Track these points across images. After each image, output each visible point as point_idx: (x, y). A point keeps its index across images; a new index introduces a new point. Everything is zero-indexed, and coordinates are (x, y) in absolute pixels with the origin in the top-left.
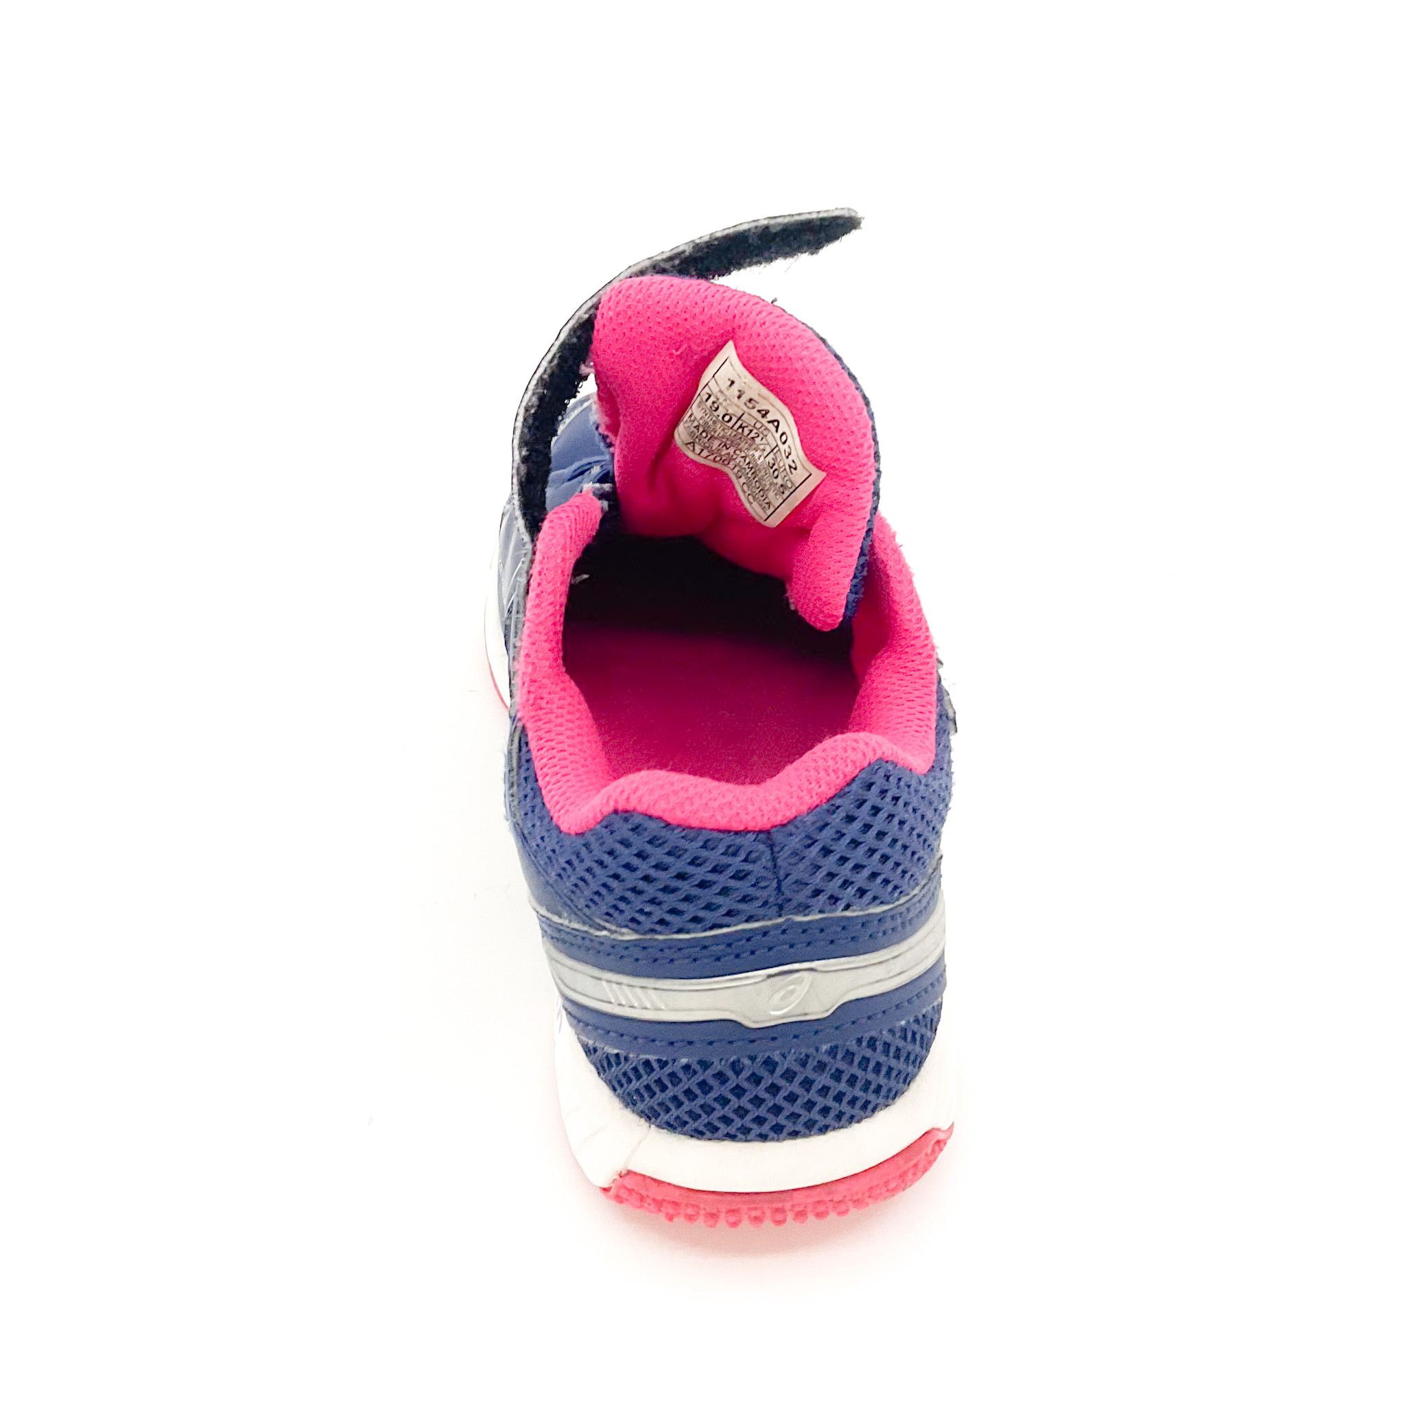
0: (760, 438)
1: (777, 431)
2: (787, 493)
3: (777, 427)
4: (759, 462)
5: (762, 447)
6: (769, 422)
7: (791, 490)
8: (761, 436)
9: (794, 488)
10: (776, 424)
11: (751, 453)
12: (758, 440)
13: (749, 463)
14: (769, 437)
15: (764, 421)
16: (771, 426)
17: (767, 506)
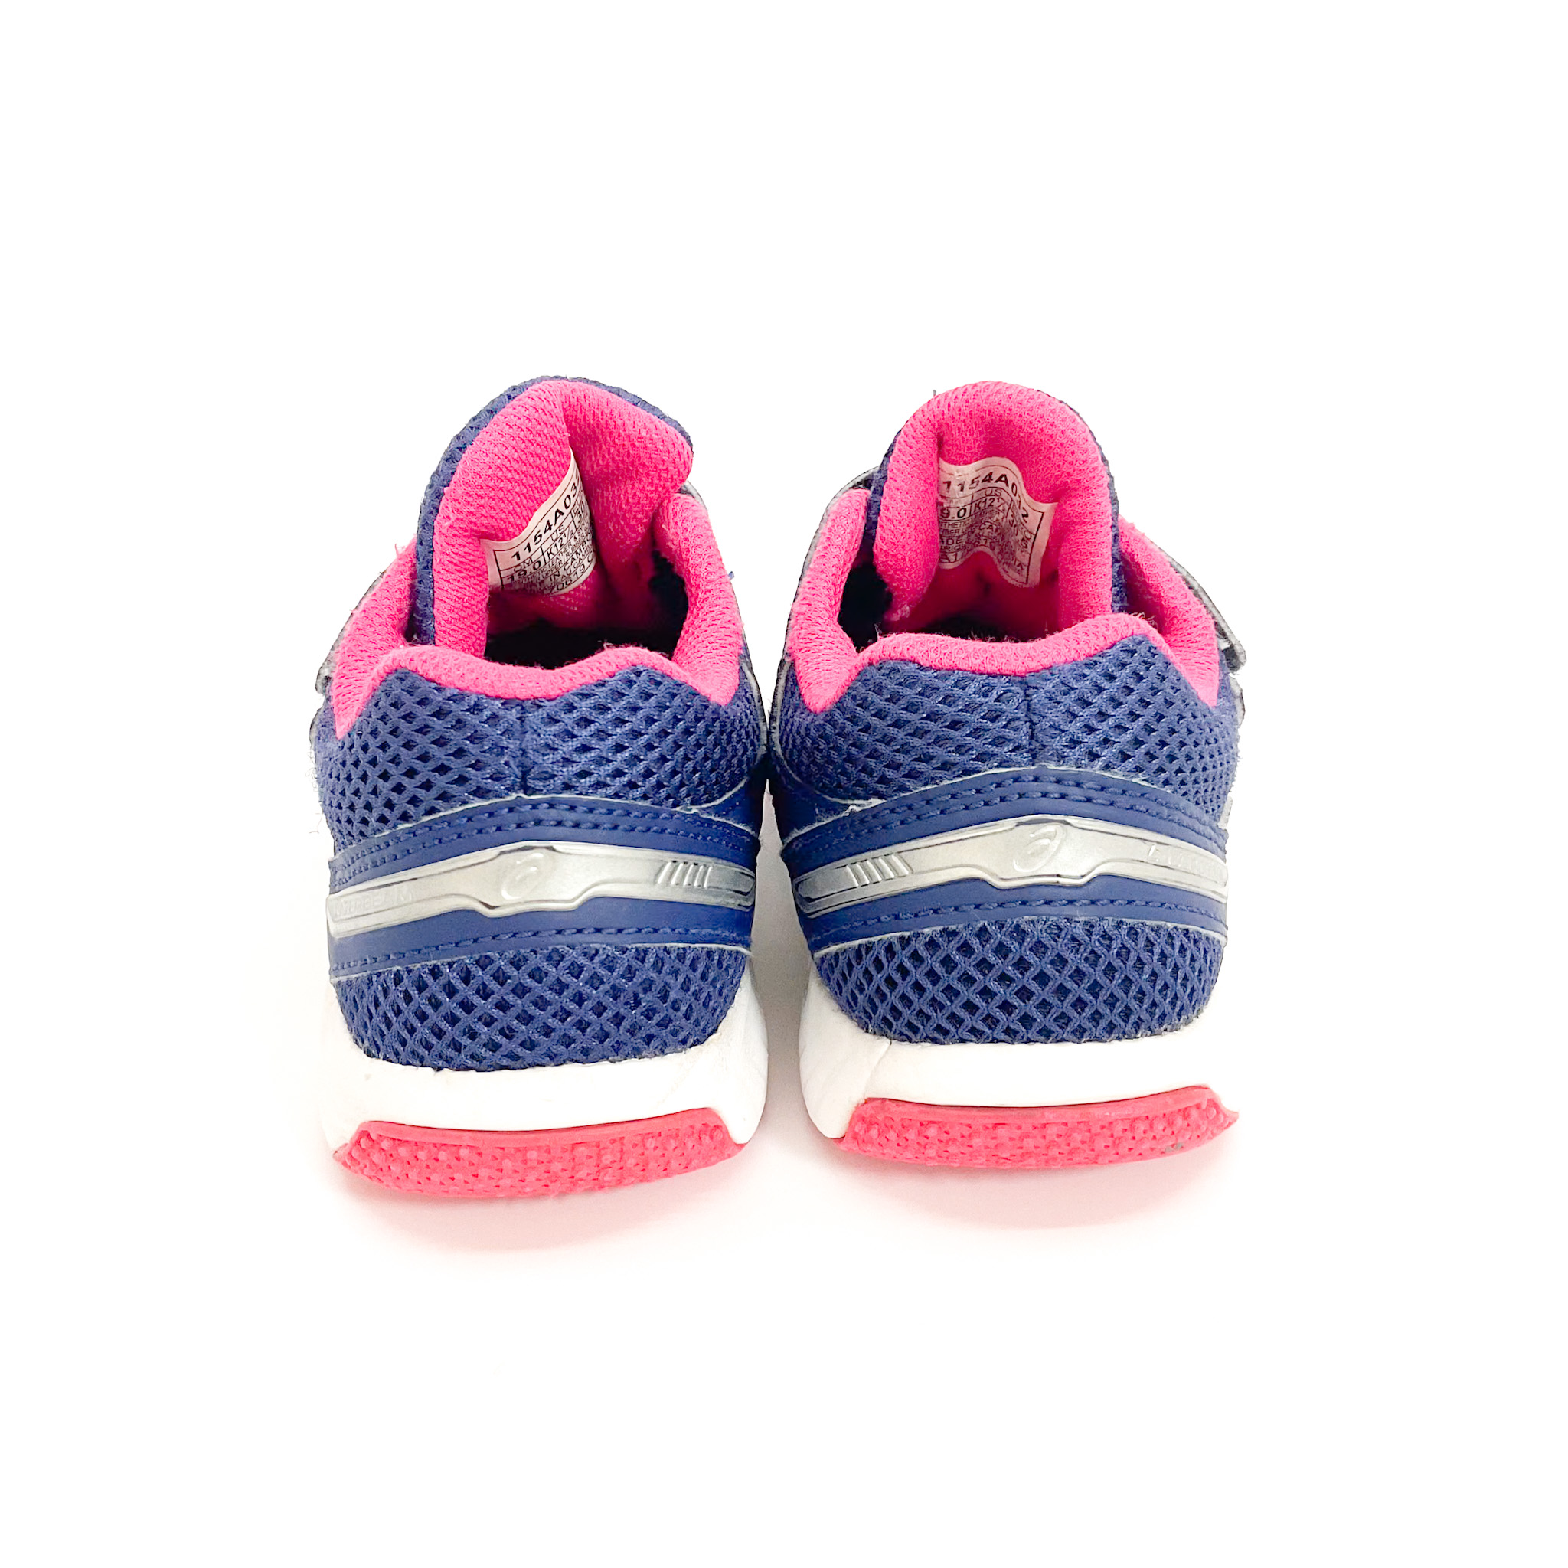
0: (996, 500)
1: (1007, 485)
2: (1029, 545)
3: (1006, 481)
4: (1003, 524)
5: (1001, 508)
6: (996, 482)
7: (1032, 540)
8: (996, 498)
9: (1033, 537)
10: (1003, 479)
11: (995, 519)
12: (996, 504)
13: (996, 531)
14: (1004, 495)
15: (992, 484)
16: (1001, 484)
17: (1019, 568)
